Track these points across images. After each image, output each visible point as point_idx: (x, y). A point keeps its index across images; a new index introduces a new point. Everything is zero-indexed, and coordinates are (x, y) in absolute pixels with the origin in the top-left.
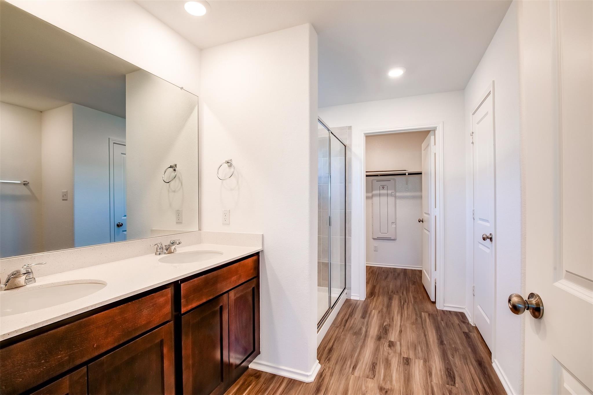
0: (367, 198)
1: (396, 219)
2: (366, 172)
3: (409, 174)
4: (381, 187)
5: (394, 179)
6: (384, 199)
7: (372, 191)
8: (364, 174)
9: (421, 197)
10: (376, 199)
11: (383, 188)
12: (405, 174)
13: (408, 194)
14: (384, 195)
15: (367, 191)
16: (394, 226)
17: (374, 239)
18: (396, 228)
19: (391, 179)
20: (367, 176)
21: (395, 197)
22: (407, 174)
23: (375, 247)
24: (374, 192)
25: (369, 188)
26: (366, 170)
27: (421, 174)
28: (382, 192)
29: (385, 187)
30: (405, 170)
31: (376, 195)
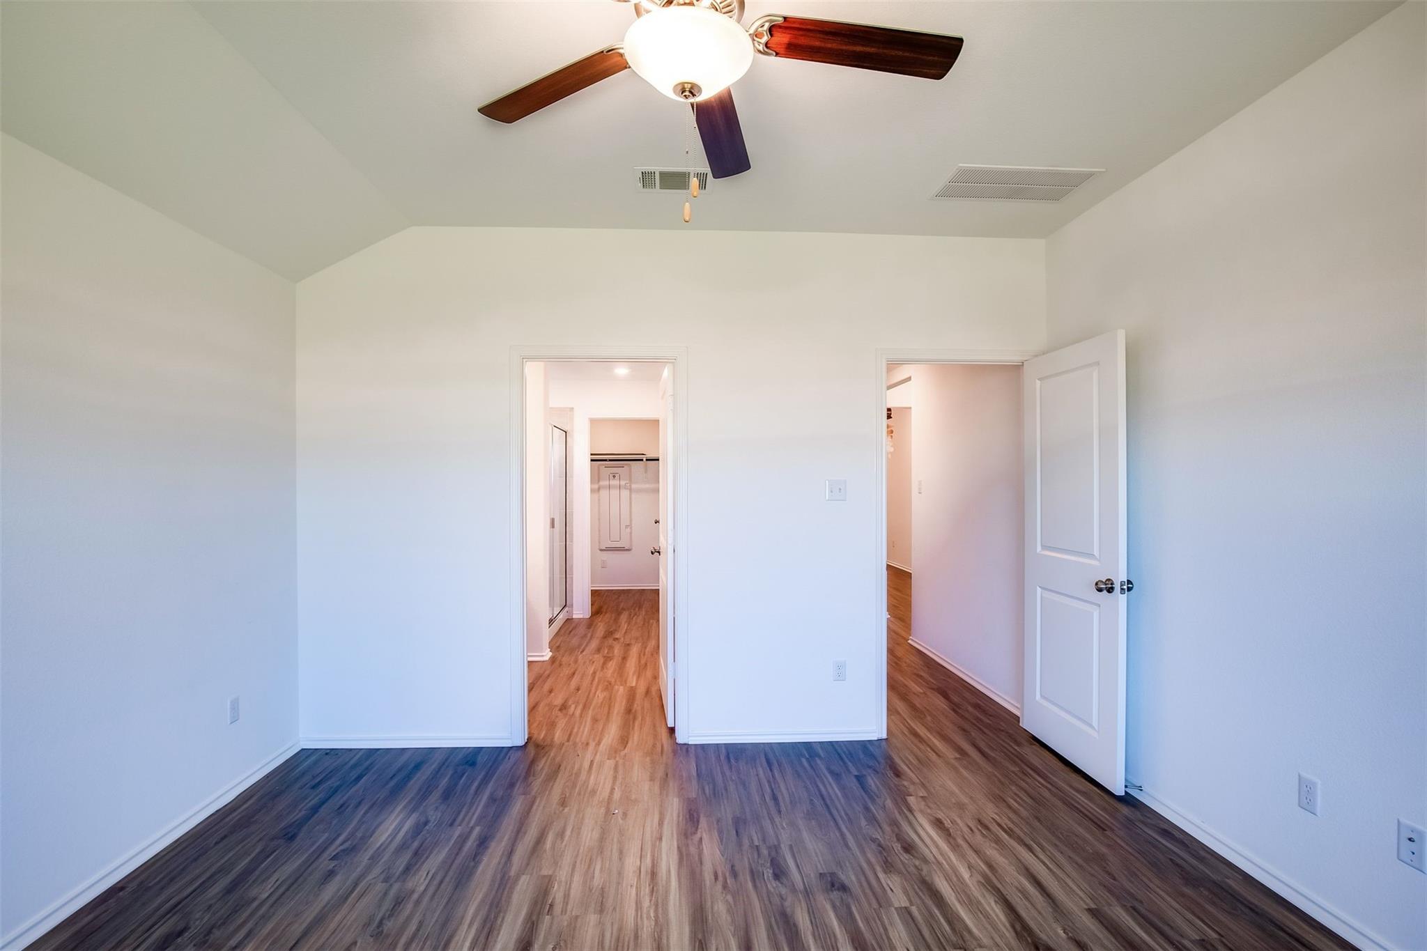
0: (592, 491)
1: (631, 521)
2: (592, 454)
3: (647, 460)
4: (611, 476)
5: (629, 465)
6: (615, 492)
7: (599, 481)
8: (589, 458)
9: (657, 491)
10: (604, 493)
11: (614, 476)
12: (642, 460)
13: (647, 486)
14: (615, 487)
15: (592, 482)
16: (628, 530)
17: (601, 550)
18: (631, 533)
19: (626, 465)
20: (592, 460)
21: (630, 490)
22: (644, 460)
23: (604, 562)
24: (602, 483)
25: (596, 478)
26: (591, 450)
27: (658, 460)
28: (614, 482)
29: (617, 476)
30: (643, 454)
31: (604, 487)
